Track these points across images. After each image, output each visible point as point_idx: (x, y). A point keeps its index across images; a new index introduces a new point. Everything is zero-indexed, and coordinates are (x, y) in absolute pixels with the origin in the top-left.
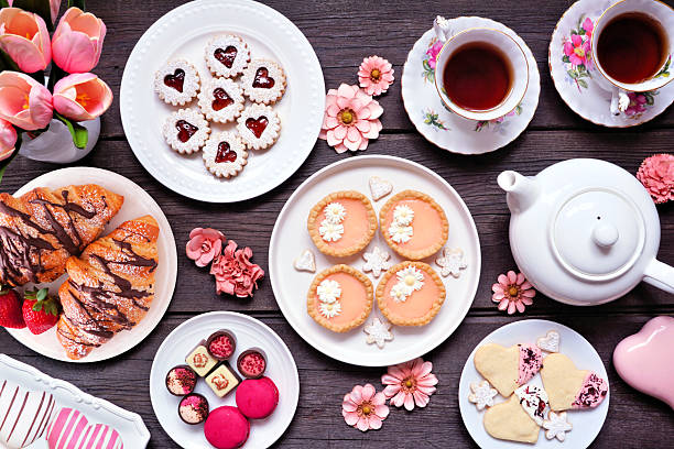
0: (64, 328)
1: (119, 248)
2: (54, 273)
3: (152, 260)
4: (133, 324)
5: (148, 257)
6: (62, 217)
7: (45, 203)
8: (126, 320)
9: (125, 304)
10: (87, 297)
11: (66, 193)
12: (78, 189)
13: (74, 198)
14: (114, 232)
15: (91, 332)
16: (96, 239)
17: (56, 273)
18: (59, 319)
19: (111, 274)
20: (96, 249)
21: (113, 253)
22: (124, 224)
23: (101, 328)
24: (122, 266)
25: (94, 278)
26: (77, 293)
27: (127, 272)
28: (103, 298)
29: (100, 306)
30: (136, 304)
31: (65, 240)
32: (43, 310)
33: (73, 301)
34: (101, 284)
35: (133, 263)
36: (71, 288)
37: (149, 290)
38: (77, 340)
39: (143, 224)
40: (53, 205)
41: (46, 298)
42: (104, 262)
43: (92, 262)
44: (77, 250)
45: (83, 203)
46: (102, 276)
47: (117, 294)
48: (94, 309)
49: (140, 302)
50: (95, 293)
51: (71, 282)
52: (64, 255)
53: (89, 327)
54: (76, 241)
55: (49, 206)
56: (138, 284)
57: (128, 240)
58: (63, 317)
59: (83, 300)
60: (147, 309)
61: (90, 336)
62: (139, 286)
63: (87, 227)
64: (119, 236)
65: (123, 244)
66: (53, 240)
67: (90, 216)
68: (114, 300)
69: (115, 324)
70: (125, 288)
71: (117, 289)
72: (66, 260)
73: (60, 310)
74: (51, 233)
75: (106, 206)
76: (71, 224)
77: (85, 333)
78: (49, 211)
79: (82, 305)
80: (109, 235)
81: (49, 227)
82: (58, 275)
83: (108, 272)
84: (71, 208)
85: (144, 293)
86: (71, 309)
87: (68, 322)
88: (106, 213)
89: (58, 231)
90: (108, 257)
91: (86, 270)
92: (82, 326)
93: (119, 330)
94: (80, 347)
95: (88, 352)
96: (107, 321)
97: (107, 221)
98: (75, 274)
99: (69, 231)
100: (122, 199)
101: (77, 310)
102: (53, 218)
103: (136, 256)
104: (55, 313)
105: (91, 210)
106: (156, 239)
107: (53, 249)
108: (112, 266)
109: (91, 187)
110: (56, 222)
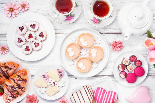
0: (5, 96)
1: (18, 77)
2: (2, 83)
3: (26, 80)
4: (21, 95)
5: (25, 79)
6: (4, 69)
8: (19, 94)
9: (19, 90)
10: (10, 89)
11: (5, 64)
12: (8, 63)
13: (7, 65)
15: (11, 97)
16: (12, 75)
18: (3, 94)
19: (16, 83)
20: (12, 77)
21: (16, 78)
22: (19, 71)
23: (13, 96)
24: (18, 81)
25: (12, 84)
26: (8, 87)
27: (20, 83)
28: (14, 89)
29: (13, 91)
30: (22, 90)
31: (5, 75)
33: (7, 89)
34: (13, 85)
35: (21, 80)
36: (6, 86)
37: (25, 87)
38: (8, 99)
39: (23, 71)
40: (2, 67)
42: (14, 80)
43: (12, 80)
44: (8, 77)
45: (9, 66)
47: (17, 88)
48: (12, 91)
49: (23, 90)
50: (12, 87)
51: (6, 85)
52: (4, 78)
53: (11, 96)
54: (7, 75)
55: (1, 67)
56: (22, 85)
57: (20, 75)
58: (4, 93)
59: (9, 89)
60: (24, 91)
61: (11, 98)
62: (22, 86)
63: (10, 72)
64: (18, 74)
65: (19, 76)
66: (2, 75)
67: (11, 69)
69: (17, 95)
70: (19, 86)
71: (17, 86)
72: (5, 80)
73: (4, 92)
74: (1, 73)
75: (15, 67)
76: (6, 71)
77: (10, 97)
79: (9, 90)
80: (15, 74)
82: (3, 83)
83: (15, 82)
84: (6, 67)
85: (24, 88)
86: (6, 91)
87: (5, 94)
88: (14, 68)
89: (3, 73)
90: (15, 79)
91: (10, 82)
92: (9, 95)
93: (18, 96)
94: (8, 100)
95: (10, 101)
96: (15, 94)
97: (15, 70)
98: (7, 83)
99: (6, 73)
100: (18, 65)
101: (8, 92)
102: (2, 69)
103: (22, 79)
104: (2, 92)
105: (11, 68)
106: (26, 75)
107: (2, 77)
108: (16, 81)
109: (11, 62)
110: (3, 71)
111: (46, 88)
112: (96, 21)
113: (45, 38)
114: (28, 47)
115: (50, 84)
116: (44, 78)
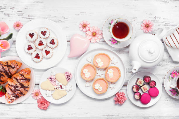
0: (7, 96)
1: (21, 76)
2: (4, 82)
3: (29, 79)
4: (24, 95)
5: (28, 78)
6: (6, 68)
7: (2, 65)
8: (22, 94)
9: (22, 90)
10: (13, 88)
11: (7, 62)
12: (10, 61)
13: (9, 63)
14: (19, 72)
15: (14, 97)
16: (15, 74)
17: (5, 82)
18: (5, 93)
19: (19, 82)
20: (15, 76)
21: (19, 77)
22: (22, 70)
23: (16, 96)
24: (21, 80)
25: (14, 83)
26: (10, 87)
27: (23, 82)
28: (17, 88)
29: (16, 90)
30: (25, 90)
31: (7, 74)
32: (1, 91)
33: (9, 89)
34: (16, 85)
35: (24, 80)
36: (9, 86)
37: (28, 86)
38: (10, 99)
39: (27, 70)
40: (4, 65)
41: (2, 88)
42: (17, 79)
43: (14, 79)
44: (10, 76)
45: (12, 65)
46: (16, 83)
47: (20, 87)
48: (14, 91)
49: (26, 89)
50: (15, 87)
51: (9, 84)
52: (7, 77)
53: (13, 95)
54: (10, 74)
55: (3, 66)
56: (25, 85)
57: (23, 74)
58: (6, 93)
59: (11, 89)
60: (28, 91)
61: (13, 98)
62: (26, 85)
63: (13, 71)
64: (21, 73)
65: (22, 75)
66: (4, 74)
67: (13, 68)
68: (19, 89)
69: (20, 95)
70: (22, 86)
71: (20, 86)
72: (7, 79)
73: (6, 91)
75: (17, 65)
76: (9, 70)
77: (12, 97)
78: (3, 67)
79: (11, 90)
80: (18, 73)
81: (3, 71)
82: (5, 83)
83: (18, 82)
84: (8, 66)
85: (27, 87)
86: (8, 91)
87: (8, 94)
88: (17, 67)
89: (5, 72)
90: (18, 78)
91: (12, 81)
92: (11, 95)
93: (21, 96)
94: (11, 100)
95: (13, 101)
96: (18, 94)
97: (18, 69)
98: (10, 82)
99: (8, 72)
100: (21, 64)
101: (10, 91)
102: (4, 69)
103: (25, 78)
104: (4, 92)
105: (14, 66)
106: (30, 74)
107: (4, 76)
108: (19, 80)
109: (14, 61)
110: (5, 69)
111: (52, 90)
112: (114, 42)
113: (56, 46)
114: (39, 55)
115: (57, 87)
116: (51, 80)
